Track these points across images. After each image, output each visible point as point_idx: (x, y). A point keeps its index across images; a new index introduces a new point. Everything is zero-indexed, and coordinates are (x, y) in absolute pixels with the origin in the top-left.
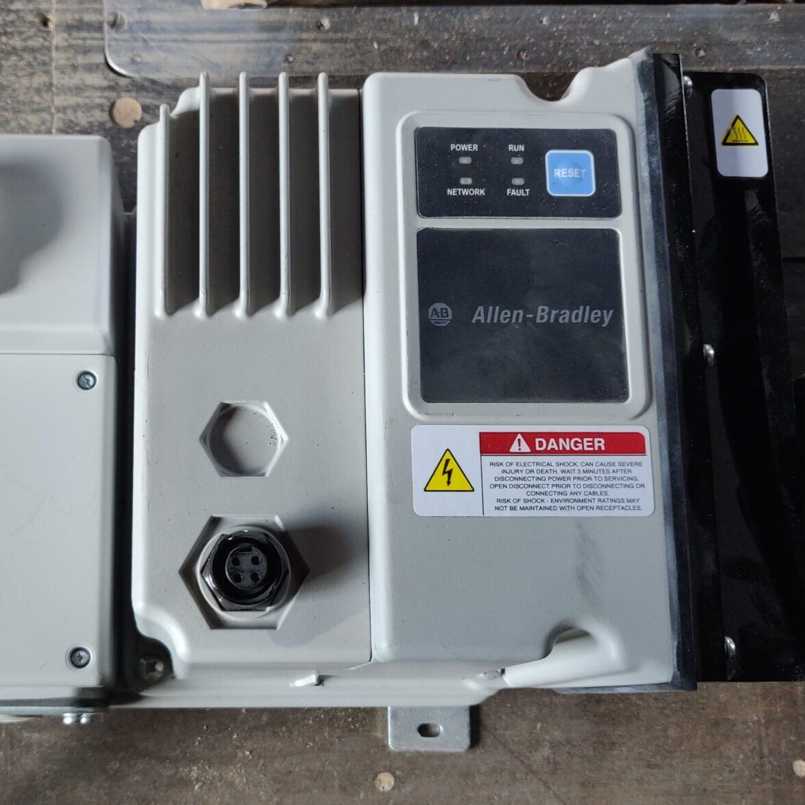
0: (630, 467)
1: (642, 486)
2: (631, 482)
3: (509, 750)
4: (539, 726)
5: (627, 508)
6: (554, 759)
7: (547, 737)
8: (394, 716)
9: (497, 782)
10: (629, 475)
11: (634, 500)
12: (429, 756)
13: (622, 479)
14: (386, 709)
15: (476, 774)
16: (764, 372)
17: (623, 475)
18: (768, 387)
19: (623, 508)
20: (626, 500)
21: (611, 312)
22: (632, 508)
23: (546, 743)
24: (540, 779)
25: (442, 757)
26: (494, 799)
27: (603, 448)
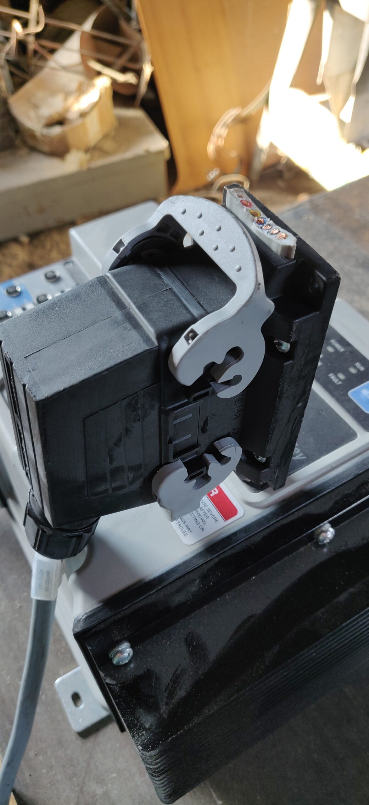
0: (210, 516)
1: (203, 529)
2: (200, 521)
3: (88, 763)
4: (114, 775)
5: (181, 528)
6: (97, 800)
7: (109, 786)
8: (76, 674)
9: (64, 766)
10: (205, 519)
11: (189, 529)
12: (61, 711)
13: (199, 515)
14: (77, 666)
15: (63, 749)
16: (352, 590)
17: (202, 515)
18: (342, 597)
19: (180, 525)
20: (186, 524)
21: (305, 458)
22: (183, 531)
23: (105, 787)
24: (79, 798)
25: (65, 719)
26: (52, 771)
27: (212, 495)
